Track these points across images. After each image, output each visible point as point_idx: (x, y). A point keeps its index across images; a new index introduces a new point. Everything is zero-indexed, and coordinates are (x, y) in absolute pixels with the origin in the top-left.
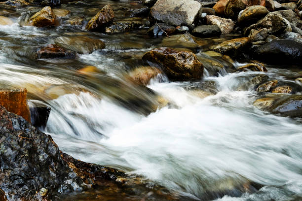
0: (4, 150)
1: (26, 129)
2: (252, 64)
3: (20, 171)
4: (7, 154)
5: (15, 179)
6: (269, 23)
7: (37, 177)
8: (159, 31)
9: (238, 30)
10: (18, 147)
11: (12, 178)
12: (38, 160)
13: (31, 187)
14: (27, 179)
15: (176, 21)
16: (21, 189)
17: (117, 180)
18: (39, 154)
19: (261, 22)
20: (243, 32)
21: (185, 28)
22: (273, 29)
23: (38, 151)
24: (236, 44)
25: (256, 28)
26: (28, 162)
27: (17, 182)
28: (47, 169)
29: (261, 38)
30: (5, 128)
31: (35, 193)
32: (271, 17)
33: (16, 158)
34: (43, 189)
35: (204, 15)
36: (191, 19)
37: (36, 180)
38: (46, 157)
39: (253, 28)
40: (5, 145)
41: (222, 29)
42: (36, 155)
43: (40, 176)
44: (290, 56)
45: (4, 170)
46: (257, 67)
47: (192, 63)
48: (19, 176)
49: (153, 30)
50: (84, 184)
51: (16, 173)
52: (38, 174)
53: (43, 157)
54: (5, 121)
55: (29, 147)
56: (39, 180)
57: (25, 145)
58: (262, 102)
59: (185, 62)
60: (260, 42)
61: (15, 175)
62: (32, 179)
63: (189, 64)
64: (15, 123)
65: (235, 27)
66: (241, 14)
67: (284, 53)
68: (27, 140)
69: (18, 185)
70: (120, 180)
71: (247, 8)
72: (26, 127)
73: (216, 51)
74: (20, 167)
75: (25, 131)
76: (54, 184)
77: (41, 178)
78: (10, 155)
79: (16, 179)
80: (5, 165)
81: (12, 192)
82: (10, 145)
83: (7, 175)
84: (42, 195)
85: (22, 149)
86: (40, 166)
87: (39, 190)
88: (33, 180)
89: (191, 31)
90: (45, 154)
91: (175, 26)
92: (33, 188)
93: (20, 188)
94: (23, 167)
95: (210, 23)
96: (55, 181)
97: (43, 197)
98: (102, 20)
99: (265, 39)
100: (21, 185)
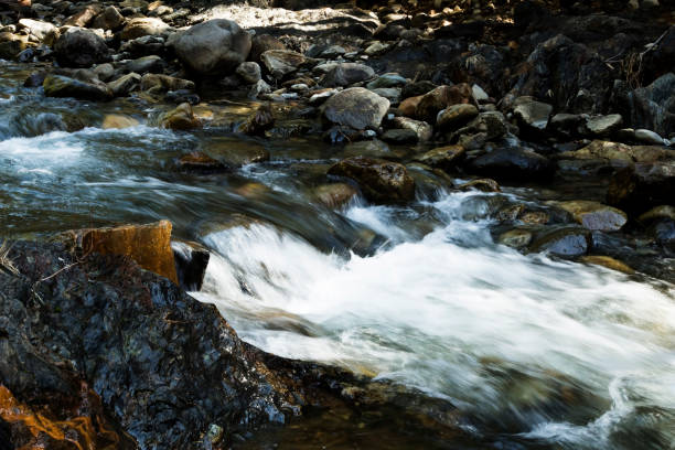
0: (136, 350)
1: (178, 303)
2: (481, 181)
3: (169, 392)
4: (141, 359)
5: (157, 411)
6: (484, 127)
7: (201, 402)
8: (339, 135)
9: (440, 136)
10: (163, 342)
11: (153, 409)
12: (202, 364)
13: (191, 424)
14: (182, 409)
15: (358, 123)
16: (171, 430)
17: (343, 392)
18: (202, 352)
19: (473, 124)
20: (445, 139)
21: (371, 133)
22: (489, 135)
23: (201, 346)
24: (450, 153)
25: (466, 133)
26: (182, 371)
27: (161, 417)
28: (219, 379)
29: (478, 146)
30: (136, 304)
31: (198, 438)
32: (487, 119)
33: (159, 366)
34: (215, 428)
35: (391, 116)
36: (378, 121)
37: (200, 408)
38: (216, 358)
39: (463, 132)
40: (137, 339)
41: (419, 135)
42: (196, 354)
43: (206, 397)
44: (527, 169)
45: (136, 392)
46: (488, 185)
47: (401, 179)
48: (166, 403)
49: (329, 136)
50: (286, 404)
51: (160, 398)
52: (202, 395)
53: (211, 358)
54: (137, 290)
55: (184, 339)
56: (204, 406)
57: (175, 337)
58: (516, 238)
59: (392, 177)
60: (476, 151)
61: (158, 401)
62: (192, 406)
63: (398, 180)
64: (156, 292)
65: (434, 133)
66: (442, 115)
67: (517, 166)
68: (180, 326)
69: (166, 422)
70: (348, 391)
71: (448, 108)
72: (177, 300)
73: (424, 162)
74: (168, 384)
75: (175, 307)
76: (232, 411)
77: (208, 401)
78: (148, 361)
79: (161, 411)
80: (138, 382)
81: (154, 439)
82: (147, 338)
83: (142, 402)
84: (214, 441)
85: (171, 346)
86: (205, 376)
87: (205, 429)
88: (194, 410)
89: (379, 136)
90: (214, 350)
91: (358, 130)
92: (195, 426)
93: (169, 428)
94: (173, 384)
95: (401, 127)
96: (235, 404)
97: (215, 445)
98: (260, 120)
99: (482, 148)
100: (170, 423)
